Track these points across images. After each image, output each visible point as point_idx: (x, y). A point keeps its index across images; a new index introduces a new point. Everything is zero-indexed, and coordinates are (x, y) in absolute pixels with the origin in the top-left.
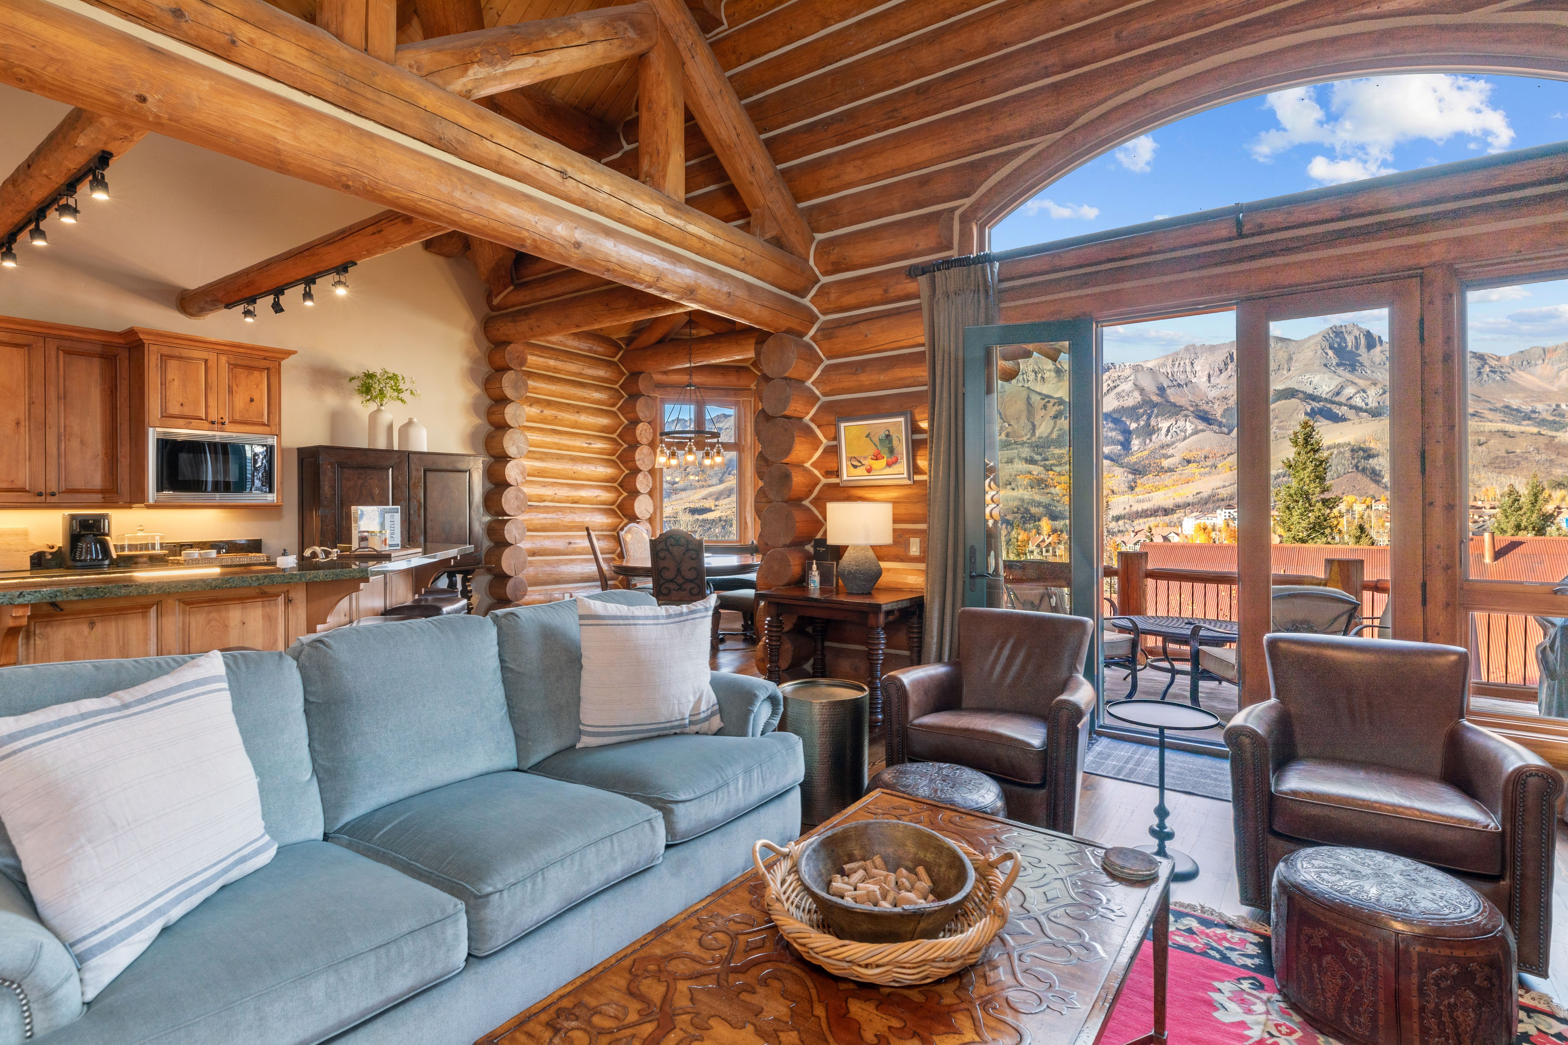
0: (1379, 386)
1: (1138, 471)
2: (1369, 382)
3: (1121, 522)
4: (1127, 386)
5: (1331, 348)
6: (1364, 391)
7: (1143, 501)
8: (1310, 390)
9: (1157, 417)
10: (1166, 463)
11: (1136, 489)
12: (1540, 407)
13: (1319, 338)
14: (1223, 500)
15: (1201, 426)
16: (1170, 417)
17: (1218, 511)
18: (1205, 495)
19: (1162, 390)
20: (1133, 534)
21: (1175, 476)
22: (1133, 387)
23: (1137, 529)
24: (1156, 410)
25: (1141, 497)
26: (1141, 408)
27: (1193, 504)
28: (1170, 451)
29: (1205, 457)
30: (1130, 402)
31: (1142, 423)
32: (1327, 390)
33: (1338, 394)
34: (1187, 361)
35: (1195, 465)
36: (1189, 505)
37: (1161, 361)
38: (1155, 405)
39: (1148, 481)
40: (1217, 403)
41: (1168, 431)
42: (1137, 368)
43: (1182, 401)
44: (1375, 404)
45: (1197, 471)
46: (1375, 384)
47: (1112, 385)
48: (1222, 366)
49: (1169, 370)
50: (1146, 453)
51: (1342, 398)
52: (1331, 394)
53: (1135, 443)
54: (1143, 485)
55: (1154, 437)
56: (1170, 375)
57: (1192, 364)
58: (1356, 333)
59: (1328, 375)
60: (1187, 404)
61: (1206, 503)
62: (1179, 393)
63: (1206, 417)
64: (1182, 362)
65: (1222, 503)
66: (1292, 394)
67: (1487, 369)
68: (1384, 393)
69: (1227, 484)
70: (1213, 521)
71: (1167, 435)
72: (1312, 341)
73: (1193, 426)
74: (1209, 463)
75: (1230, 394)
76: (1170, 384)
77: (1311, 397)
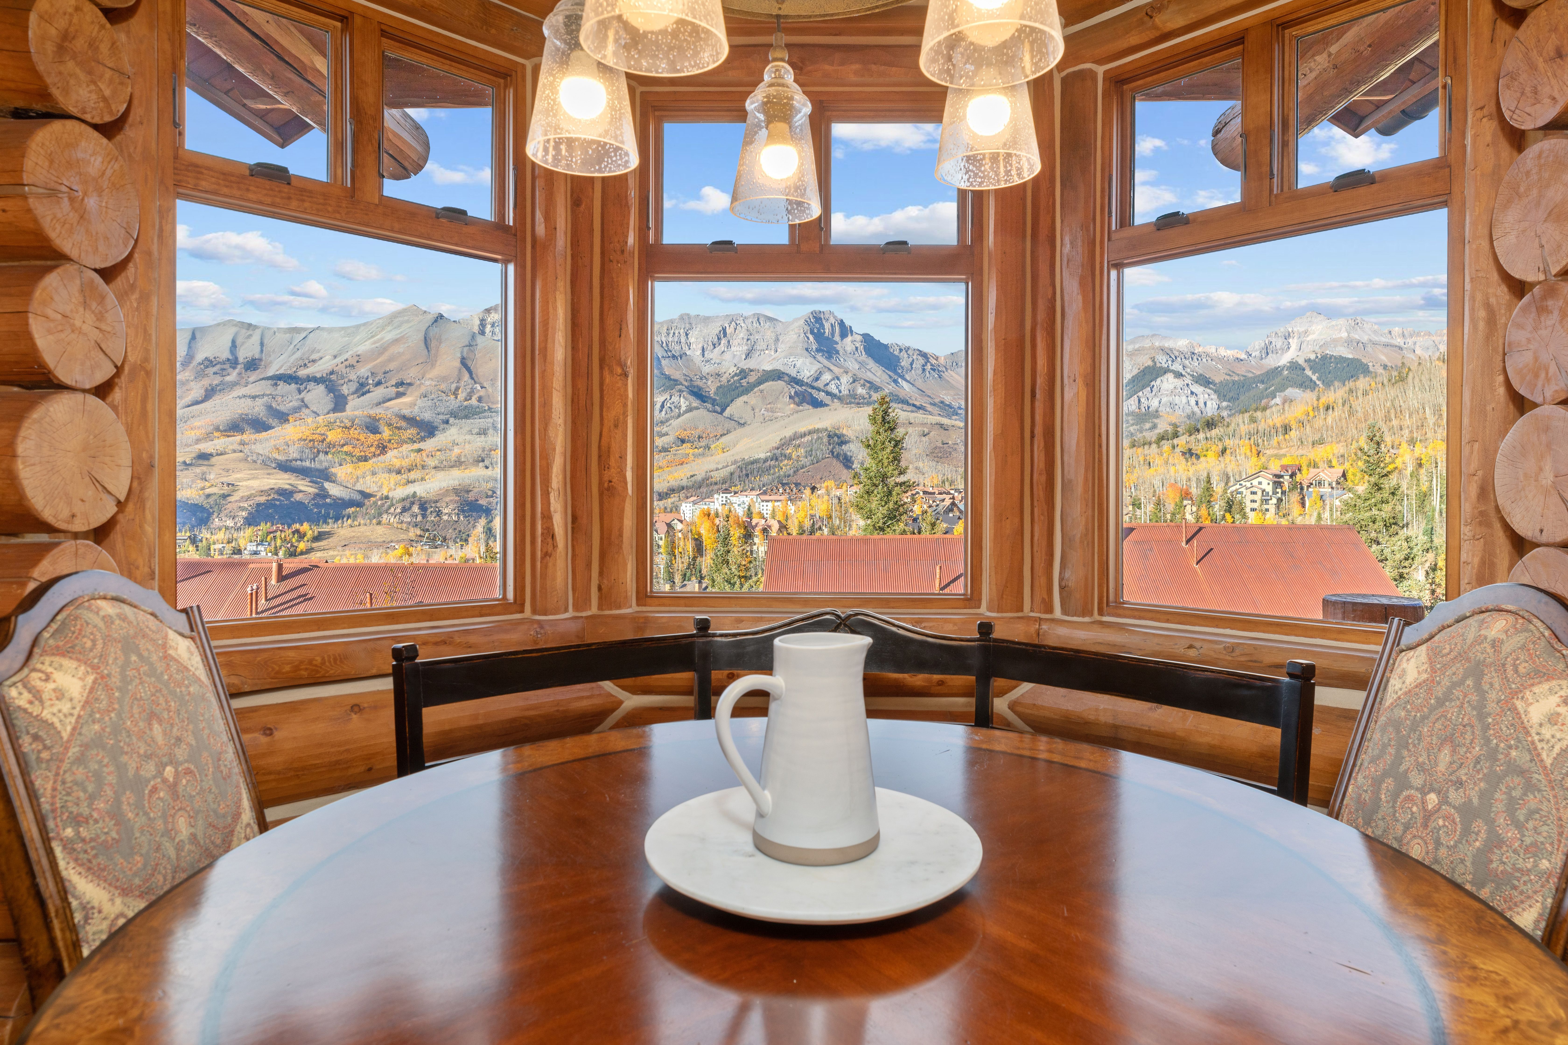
0: (850, 374)
2: (842, 370)
5: (812, 332)
6: (838, 379)
8: (793, 373)
10: (659, 442)
13: (802, 322)
14: (716, 484)
15: (696, 403)
16: (665, 391)
17: (715, 496)
18: (699, 478)
21: (670, 457)
27: (688, 488)
28: (665, 429)
29: (699, 437)
32: (808, 374)
33: (817, 379)
34: (682, 331)
35: (689, 445)
36: (683, 488)
40: (711, 379)
41: (662, 406)
43: (677, 375)
45: (691, 451)
46: (847, 372)
48: (716, 340)
49: (664, 339)
51: (820, 384)
52: (811, 379)
56: (664, 345)
57: (687, 335)
58: (832, 320)
59: (809, 360)
60: (681, 378)
61: (700, 487)
62: (674, 365)
63: (698, 394)
64: (677, 332)
65: (716, 487)
66: (777, 375)
67: (929, 367)
68: (854, 381)
69: (720, 466)
70: (712, 506)
71: (661, 411)
72: (796, 324)
73: (687, 403)
74: (703, 443)
75: (723, 371)
76: (665, 354)
77: (795, 381)
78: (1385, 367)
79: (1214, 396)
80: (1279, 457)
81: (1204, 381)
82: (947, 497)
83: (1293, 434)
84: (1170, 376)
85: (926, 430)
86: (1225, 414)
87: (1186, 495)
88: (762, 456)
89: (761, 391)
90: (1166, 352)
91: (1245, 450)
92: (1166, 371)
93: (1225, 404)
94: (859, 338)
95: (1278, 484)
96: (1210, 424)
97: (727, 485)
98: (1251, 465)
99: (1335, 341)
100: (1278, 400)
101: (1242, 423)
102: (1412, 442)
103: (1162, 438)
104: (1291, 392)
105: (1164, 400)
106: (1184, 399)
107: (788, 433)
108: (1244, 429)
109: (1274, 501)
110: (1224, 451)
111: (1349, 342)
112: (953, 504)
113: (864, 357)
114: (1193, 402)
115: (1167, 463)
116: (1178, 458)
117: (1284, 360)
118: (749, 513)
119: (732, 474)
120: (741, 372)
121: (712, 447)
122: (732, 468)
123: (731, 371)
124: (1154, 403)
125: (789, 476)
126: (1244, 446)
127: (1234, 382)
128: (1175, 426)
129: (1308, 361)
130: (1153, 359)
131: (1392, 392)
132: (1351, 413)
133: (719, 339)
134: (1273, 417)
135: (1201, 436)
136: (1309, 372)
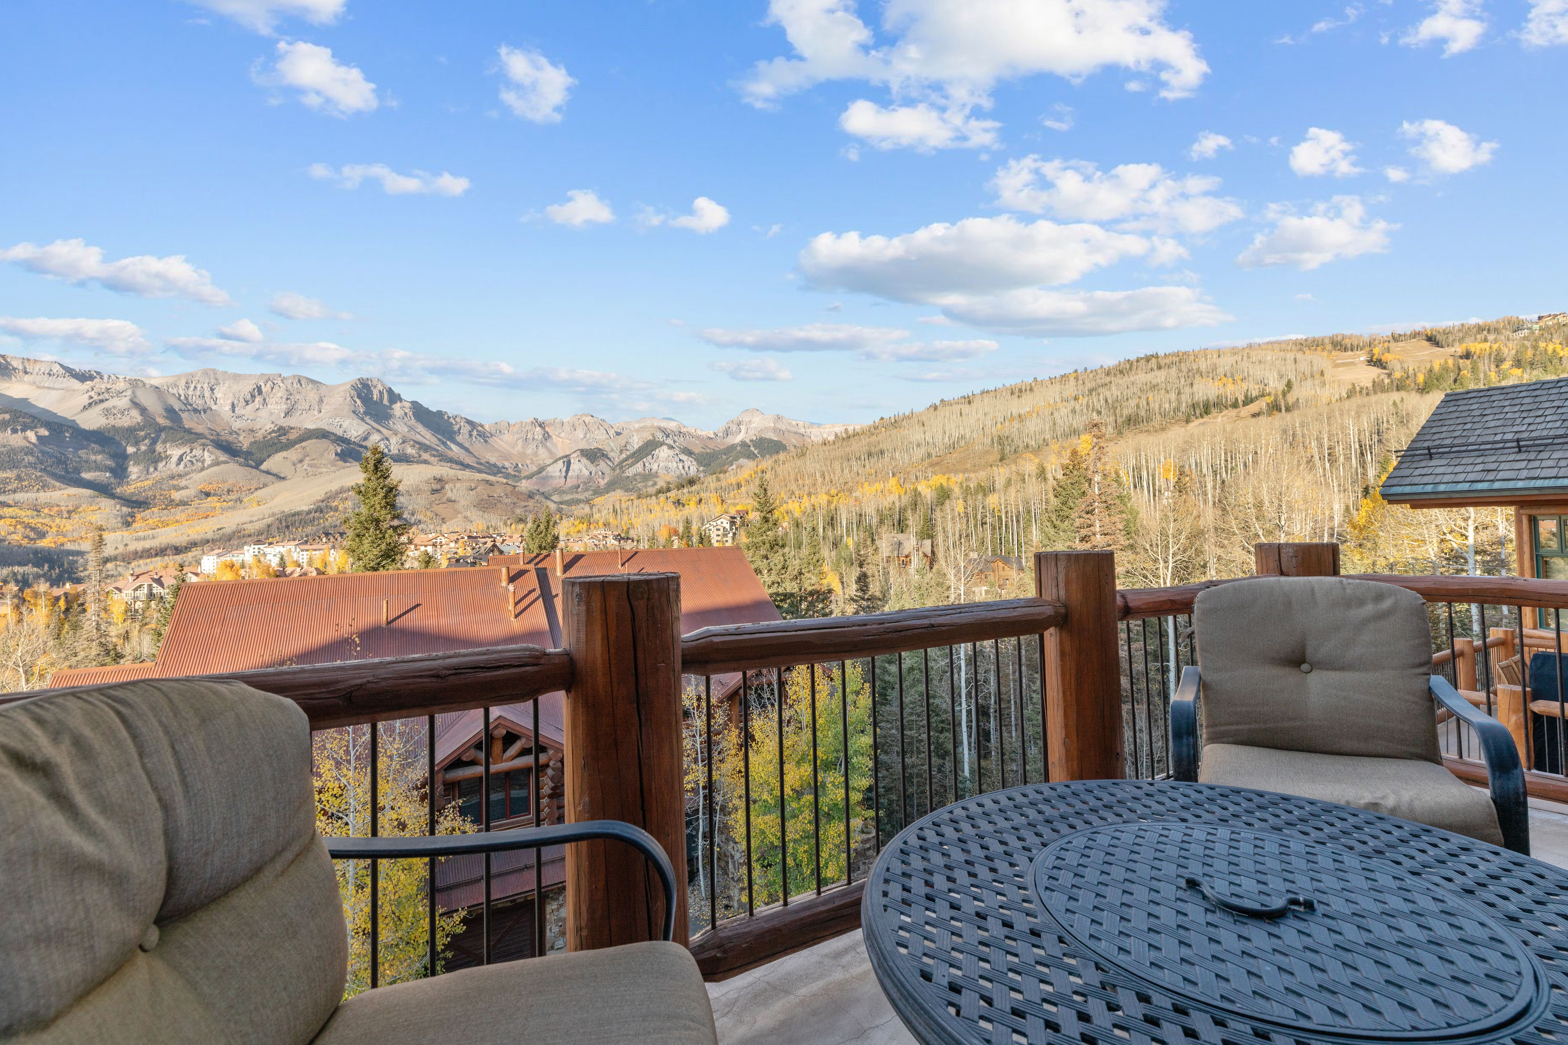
0: (399, 436)
1: (137, 504)
2: (391, 432)
3: (109, 566)
4: (123, 402)
5: (359, 397)
6: (387, 439)
7: (144, 539)
8: (340, 432)
9: (164, 442)
10: (177, 496)
11: (134, 525)
12: (507, 464)
13: (348, 387)
14: (250, 536)
15: (223, 457)
16: (183, 444)
17: (246, 548)
18: (228, 530)
19: (171, 412)
20: (131, 579)
21: (190, 510)
22: (129, 404)
23: (138, 571)
24: (163, 435)
25: (141, 534)
26: (141, 430)
27: (214, 541)
28: (183, 482)
29: (229, 491)
30: (125, 422)
31: (143, 448)
32: (356, 434)
33: (365, 439)
34: (205, 386)
35: (215, 499)
36: (208, 541)
37: (171, 380)
38: (161, 429)
39: (152, 515)
40: (244, 434)
41: (180, 459)
42: (135, 384)
43: (200, 429)
44: (396, 452)
45: (218, 504)
46: (396, 434)
47: (96, 398)
48: (249, 397)
49: (182, 392)
50: (149, 482)
51: (368, 443)
52: (358, 439)
53: (134, 470)
54: (144, 519)
55: (161, 465)
56: (182, 398)
57: (212, 390)
58: (380, 387)
59: (356, 421)
60: (206, 432)
61: (230, 540)
62: (195, 419)
63: (229, 449)
64: (199, 386)
65: (249, 539)
66: (323, 434)
67: (475, 433)
68: (404, 442)
69: (254, 519)
70: (241, 557)
71: (178, 464)
72: (342, 389)
73: (213, 457)
74: (233, 496)
75: (258, 427)
76: (183, 407)
77: (341, 440)
78: (795, 447)
79: (695, 463)
80: (735, 505)
81: (689, 452)
82: (489, 540)
83: (743, 489)
84: (665, 448)
85: (473, 486)
86: (702, 475)
87: (676, 533)
88: (305, 508)
89: (304, 448)
90: (663, 430)
91: (714, 500)
92: (662, 444)
93: (701, 468)
94: (408, 405)
95: (733, 523)
96: (691, 482)
97: (263, 536)
98: (718, 509)
99: (767, 428)
100: (734, 467)
101: (711, 481)
102: (809, 494)
103: (660, 492)
104: (742, 461)
105: (662, 464)
106: (675, 465)
107: (334, 487)
108: (713, 486)
109: (731, 535)
110: (700, 501)
111: (775, 430)
112: (494, 546)
113: (413, 421)
114: (681, 467)
115: (663, 509)
116: (670, 507)
117: (738, 439)
118: (282, 563)
119: (269, 526)
120: (279, 429)
121: (245, 500)
122: (269, 520)
123: (267, 427)
124: (655, 467)
125: (335, 526)
126: (713, 498)
127: (707, 454)
128: (669, 483)
129: (751, 441)
130: (653, 435)
131: (799, 462)
132: (776, 476)
133: (253, 396)
134: (730, 478)
135: (685, 490)
136: (752, 449)
